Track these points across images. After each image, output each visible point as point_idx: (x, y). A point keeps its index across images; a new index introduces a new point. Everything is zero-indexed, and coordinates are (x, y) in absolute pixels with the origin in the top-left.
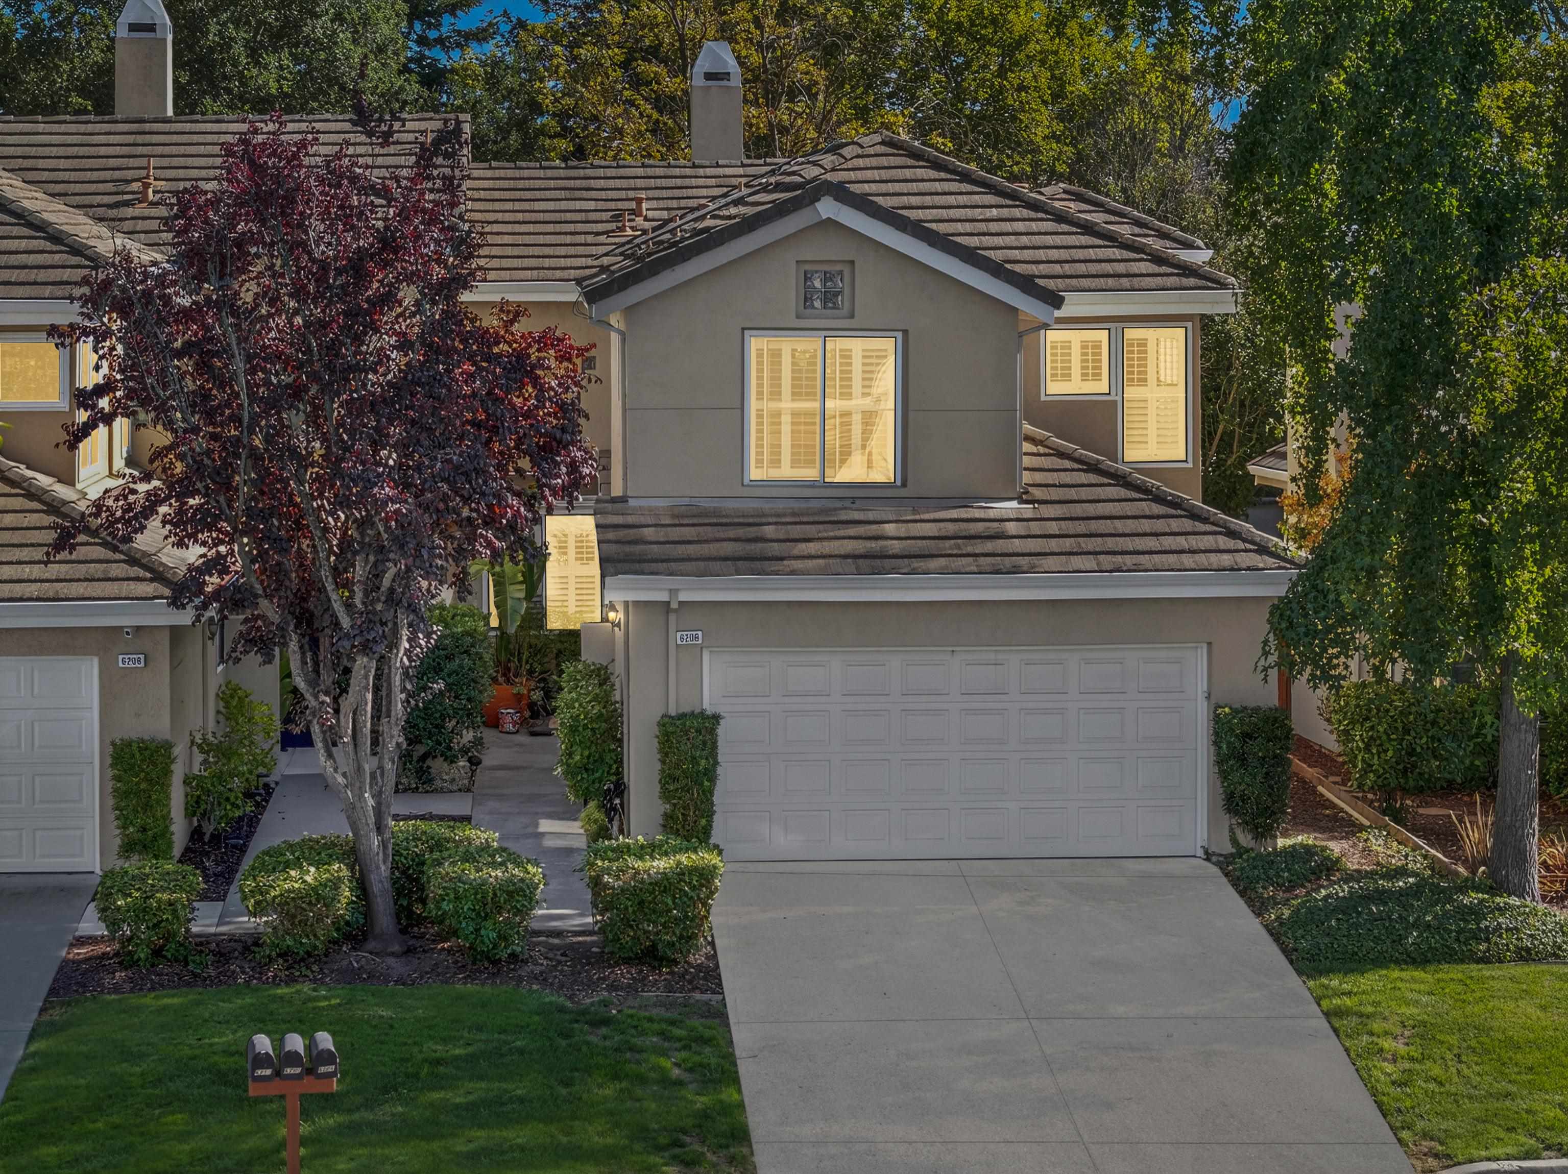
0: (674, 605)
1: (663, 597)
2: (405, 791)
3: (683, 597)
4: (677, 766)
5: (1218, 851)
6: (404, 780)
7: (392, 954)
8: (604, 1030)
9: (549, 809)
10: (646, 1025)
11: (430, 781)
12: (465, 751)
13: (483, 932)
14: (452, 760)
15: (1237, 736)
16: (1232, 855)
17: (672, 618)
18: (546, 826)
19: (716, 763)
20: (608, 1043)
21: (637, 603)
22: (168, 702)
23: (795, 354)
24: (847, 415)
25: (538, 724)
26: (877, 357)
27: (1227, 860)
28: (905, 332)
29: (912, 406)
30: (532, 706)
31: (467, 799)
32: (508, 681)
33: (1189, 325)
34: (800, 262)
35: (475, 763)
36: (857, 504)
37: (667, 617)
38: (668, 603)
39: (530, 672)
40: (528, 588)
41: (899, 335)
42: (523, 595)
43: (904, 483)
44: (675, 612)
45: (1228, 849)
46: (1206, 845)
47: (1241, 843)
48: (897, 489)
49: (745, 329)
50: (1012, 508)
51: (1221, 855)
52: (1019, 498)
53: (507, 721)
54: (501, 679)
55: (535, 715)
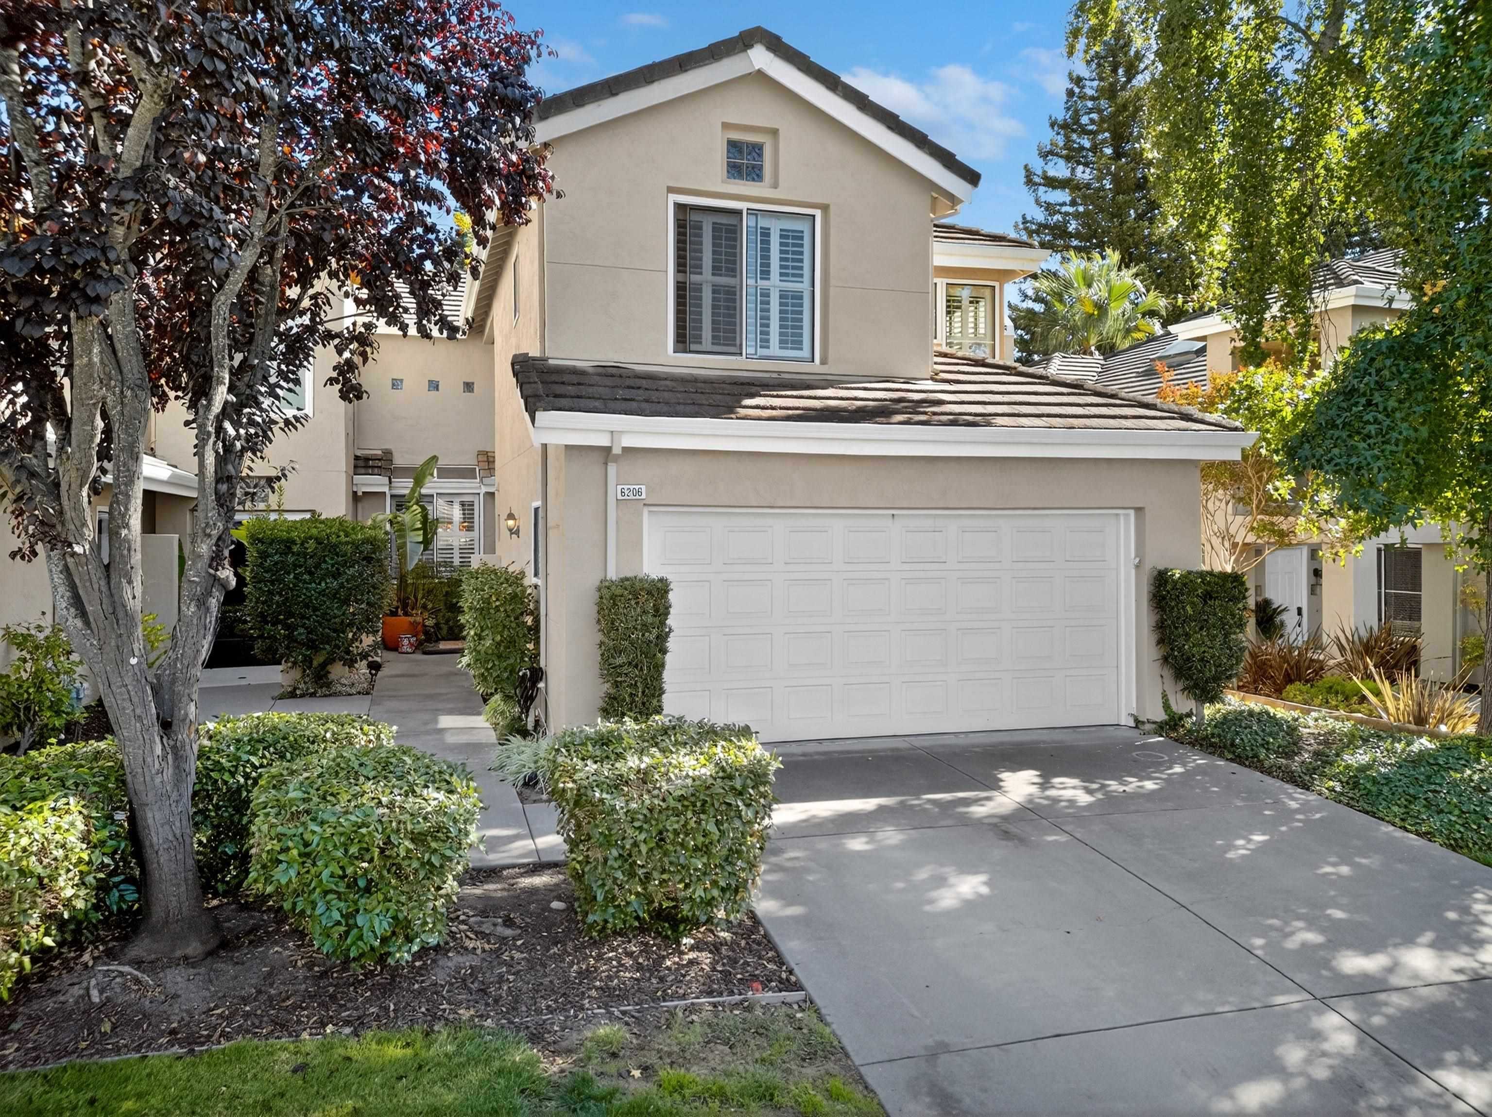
0: (617, 451)
1: (603, 441)
2: (302, 696)
3: (628, 441)
5: (1152, 718)
6: (302, 686)
9: (451, 706)
11: (328, 685)
12: (364, 656)
13: (360, 920)
14: (351, 663)
16: (1166, 723)
17: (612, 469)
18: (446, 721)
23: (716, 228)
24: (766, 294)
25: (431, 647)
26: (794, 238)
27: (1161, 728)
28: (825, 208)
29: (833, 282)
30: (426, 633)
31: (366, 701)
32: (406, 614)
33: (996, 284)
34: (726, 126)
35: (375, 667)
36: (783, 376)
37: (606, 464)
38: (608, 449)
39: (424, 607)
40: (425, 535)
41: (818, 213)
42: (421, 539)
43: (824, 362)
44: (616, 459)
45: (1160, 716)
46: (1134, 712)
47: (1174, 708)
48: (816, 367)
49: (671, 190)
50: (930, 385)
51: (1154, 723)
52: (932, 379)
53: (405, 643)
54: (400, 612)
55: (428, 640)
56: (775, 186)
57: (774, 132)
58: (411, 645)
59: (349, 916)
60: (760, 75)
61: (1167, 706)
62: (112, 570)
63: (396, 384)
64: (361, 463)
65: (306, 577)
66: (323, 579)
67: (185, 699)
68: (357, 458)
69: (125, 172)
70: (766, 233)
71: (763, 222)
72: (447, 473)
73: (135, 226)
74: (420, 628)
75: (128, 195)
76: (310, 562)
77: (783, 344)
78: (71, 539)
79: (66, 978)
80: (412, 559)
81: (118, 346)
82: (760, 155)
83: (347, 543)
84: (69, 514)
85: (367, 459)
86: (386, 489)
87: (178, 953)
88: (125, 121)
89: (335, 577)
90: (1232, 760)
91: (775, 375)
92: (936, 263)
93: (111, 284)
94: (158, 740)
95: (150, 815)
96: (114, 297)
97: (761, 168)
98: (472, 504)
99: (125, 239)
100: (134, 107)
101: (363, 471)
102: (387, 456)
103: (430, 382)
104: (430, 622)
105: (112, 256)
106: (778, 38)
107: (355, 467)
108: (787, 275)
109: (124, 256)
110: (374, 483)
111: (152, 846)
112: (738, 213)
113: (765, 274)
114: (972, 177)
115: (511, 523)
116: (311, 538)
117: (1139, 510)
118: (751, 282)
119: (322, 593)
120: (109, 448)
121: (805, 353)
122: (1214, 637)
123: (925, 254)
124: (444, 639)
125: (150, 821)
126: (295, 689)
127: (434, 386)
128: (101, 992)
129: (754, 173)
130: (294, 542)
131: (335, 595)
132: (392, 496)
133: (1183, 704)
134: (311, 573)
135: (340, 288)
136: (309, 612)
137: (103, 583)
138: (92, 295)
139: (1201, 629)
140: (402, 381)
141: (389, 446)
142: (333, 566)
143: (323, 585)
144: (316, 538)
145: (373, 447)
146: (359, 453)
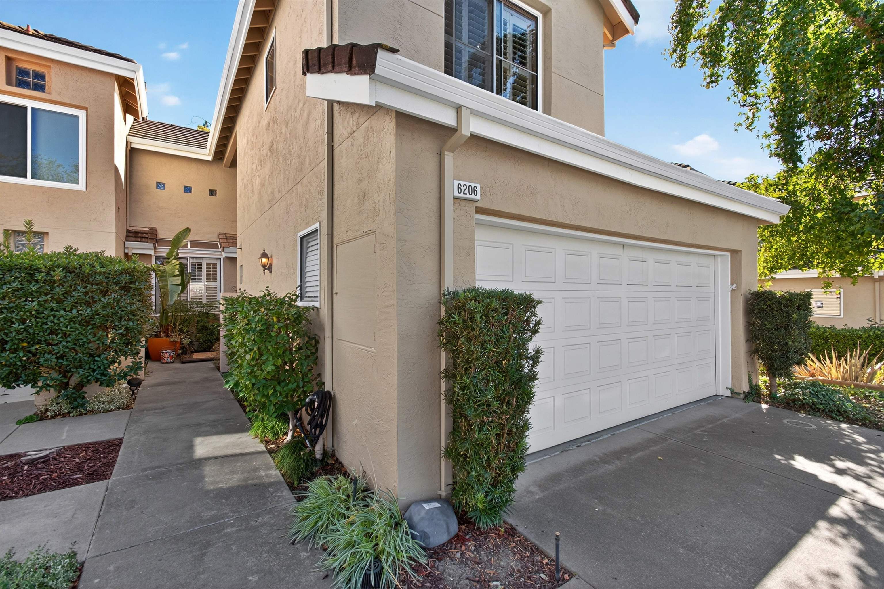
1: (448, 118)
2: (53, 417)
6: (55, 407)
11: (84, 404)
12: (123, 375)
14: (108, 384)
25: (187, 357)
30: (182, 348)
31: (124, 416)
32: (167, 336)
35: (134, 384)
39: (181, 331)
40: (182, 280)
42: (179, 282)
53: (167, 357)
54: (162, 335)
55: (185, 353)
58: (171, 357)
61: (750, 382)
63: (160, 185)
64: (132, 234)
65: (53, 304)
66: (72, 308)
68: (129, 231)
72: (195, 244)
74: (178, 345)
76: (57, 289)
80: (172, 297)
83: (100, 273)
85: (136, 233)
86: (152, 252)
89: (88, 304)
98: (215, 266)
101: (133, 239)
102: (153, 231)
103: (185, 187)
104: (186, 341)
107: (127, 236)
110: (143, 247)
115: (264, 260)
116: (58, 266)
117: (735, 253)
124: (196, 351)
126: (47, 410)
127: (188, 189)
130: (38, 270)
131: (87, 322)
132: (157, 258)
134: (59, 302)
140: (164, 184)
141: (154, 225)
142: (86, 294)
143: (74, 312)
144: (66, 269)
145: (143, 226)
146: (131, 229)
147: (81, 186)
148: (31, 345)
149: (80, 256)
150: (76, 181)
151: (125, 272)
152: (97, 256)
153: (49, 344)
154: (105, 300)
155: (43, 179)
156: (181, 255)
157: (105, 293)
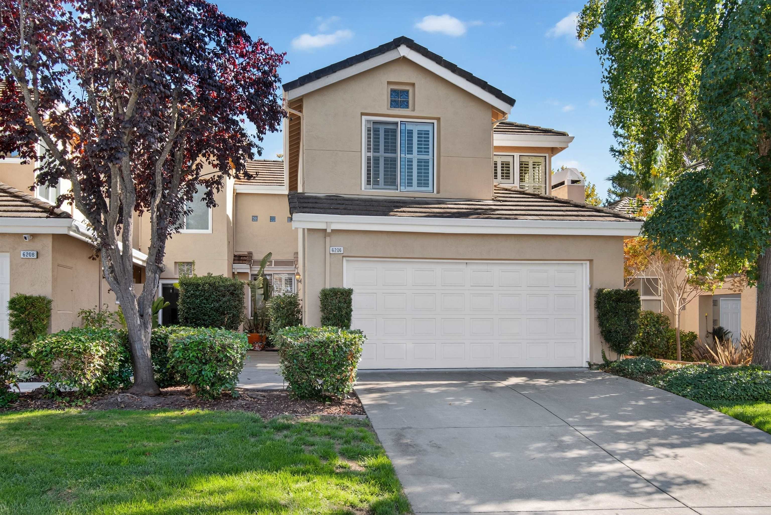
0: (329, 231)
1: (323, 226)
3: (334, 227)
4: (331, 312)
5: (597, 363)
7: (148, 395)
8: (285, 432)
10: (317, 429)
13: (203, 373)
15: (613, 301)
16: (603, 365)
17: (328, 239)
19: (351, 310)
20: (288, 440)
21: (309, 230)
22: (50, 278)
23: (386, 131)
24: (410, 161)
25: (269, 348)
26: (425, 134)
27: (601, 367)
28: (438, 119)
29: (442, 154)
30: (266, 341)
32: (258, 332)
33: (547, 155)
34: (389, 83)
36: (417, 199)
37: (325, 238)
38: (325, 230)
39: (267, 330)
40: (265, 291)
41: (435, 122)
42: (263, 293)
43: (438, 192)
44: (329, 235)
45: (601, 361)
46: (589, 361)
47: (608, 358)
48: (435, 195)
49: (362, 114)
50: (491, 202)
51: (598, 365)
52: (493, 200)
53: (257, 346)
54: (255, 331)
56: (414, 110)
57: (413, 85)
58: (260, 347)
59: (200, 372)
60: (404, 60)
61: (604, 357)
62: (124, 258)
63: (255, 218)
64: (236, 258)
65: (205, 301)
66: (212, 303)
67: (148, 307)
68: (235, 256)
69: (127, 118)
70: (410, 133)
71: (409, 127)
72: (278, 263)
73: (130, 135)
75: (127, 125)
76: (206, 294)
77: (419, 185)
78: (110, 244)
79: (110, 397)
80: (258, 303)
81: (125, 179)
82: (408, 96)
83: (222, 286)
84: (110, 235)
85: (240, 256)
86: (248, 271)
87: (146, 392)
88: (127, 101)
89: (217, 302)
90: (622, 376)
91: (413, 199)
92: (495, 145)
93: (123, 154)
94: (139, 319)
95: (136, 346)
96: (124, 158)
97: (408, 102)
98: (291, 280)
99: (127, 139)
100: (130, 96)
101: (237, 262)
102: (250, 254)
103: (271, 217)
105: (123, 146)
106: (412, 41)
107: (234, 260)
108: (421, 152)
109: (127, 145)
110: (243, 268)
111: (137, 356)
112: (396, 123)
113: (410, 151)
114: (511, 102)
116: (207, 283)
117: (591, 261)
118: (403, 155)
119: (211, 308)
120: (122, 219)
121: (430, 188)
122: (621, 321)
123: (490, 140)
125: (137, 347)
127: (272, 219)
128: (121, 399)
129: (405, 104)
130: (199, 285)
131: (217, 310)
132: (252, 275)
133: (612, 356)
134: (207, 300)
135: (206, 160)
136: (206, 318)
137: (121, 260)
138: (117, 157)
139: (615, 316)
140: (257, 217)
141: (251, 250)
142: (216, 296)
143: (212, 305)
144: (209, 284)
145: (243, 251)
146: (236, 254)
147: (209, 231)
148: (197, 320)
149: (214, 278)
150: (207, 228)
151: (233, 285)
152: (221, 277)
153: (204, 320)
154: (224, 299)
155: (192, 229)
156: (265, 272)
157: (224, 296)
